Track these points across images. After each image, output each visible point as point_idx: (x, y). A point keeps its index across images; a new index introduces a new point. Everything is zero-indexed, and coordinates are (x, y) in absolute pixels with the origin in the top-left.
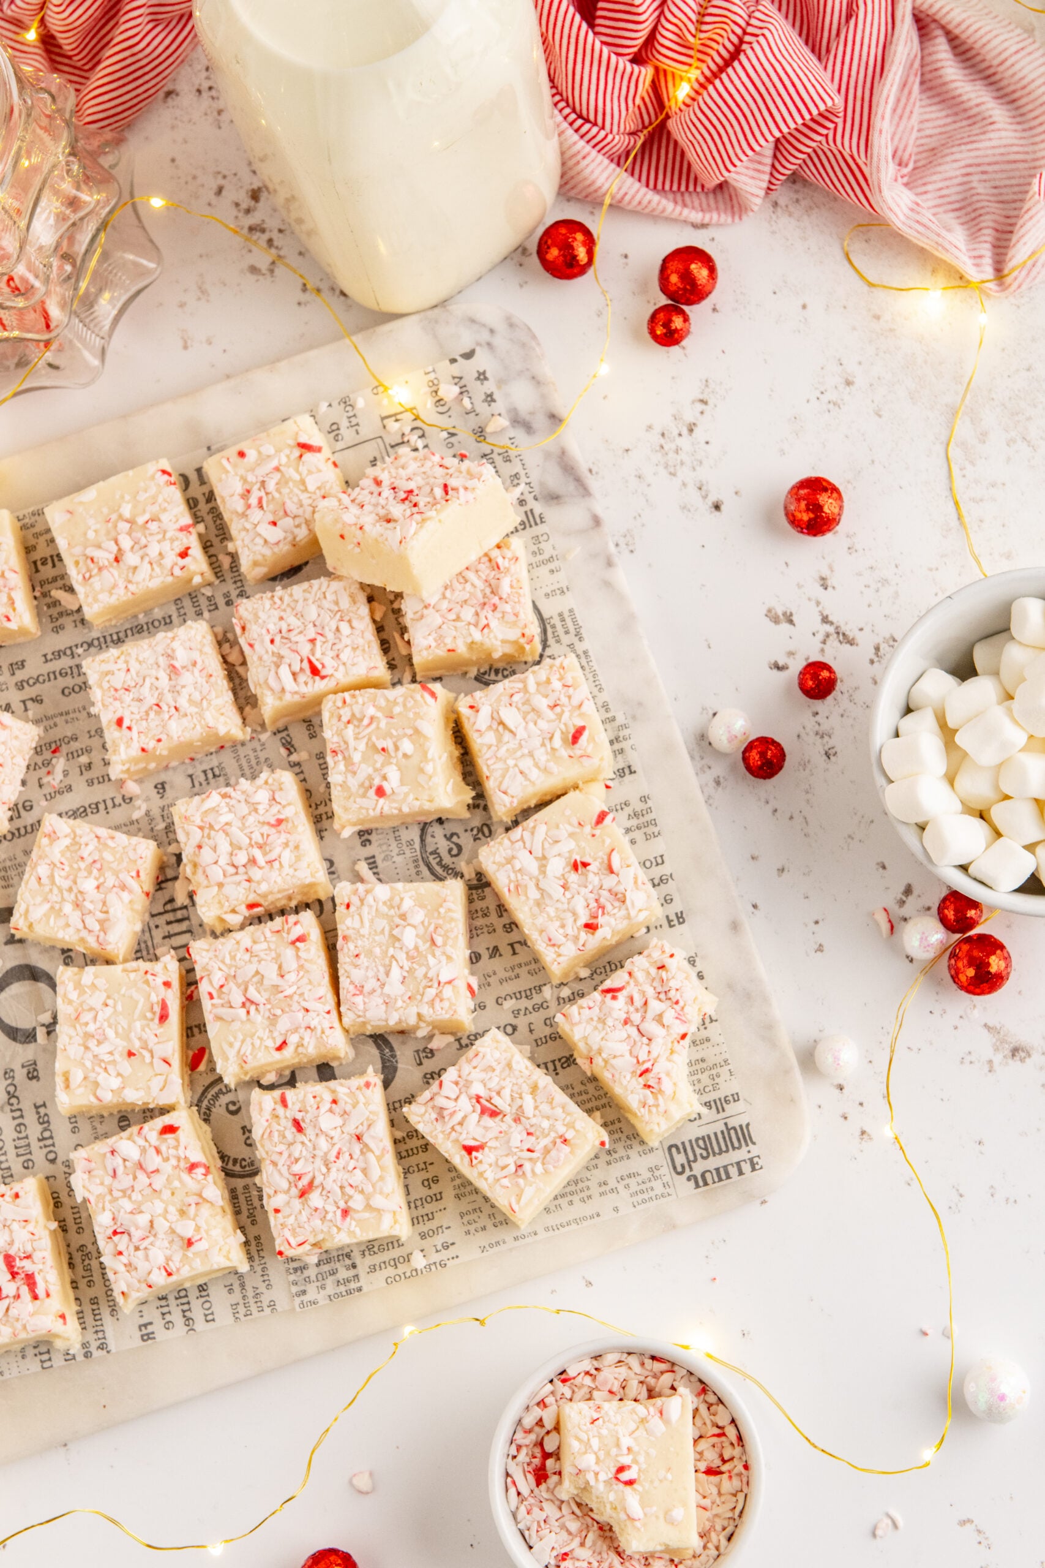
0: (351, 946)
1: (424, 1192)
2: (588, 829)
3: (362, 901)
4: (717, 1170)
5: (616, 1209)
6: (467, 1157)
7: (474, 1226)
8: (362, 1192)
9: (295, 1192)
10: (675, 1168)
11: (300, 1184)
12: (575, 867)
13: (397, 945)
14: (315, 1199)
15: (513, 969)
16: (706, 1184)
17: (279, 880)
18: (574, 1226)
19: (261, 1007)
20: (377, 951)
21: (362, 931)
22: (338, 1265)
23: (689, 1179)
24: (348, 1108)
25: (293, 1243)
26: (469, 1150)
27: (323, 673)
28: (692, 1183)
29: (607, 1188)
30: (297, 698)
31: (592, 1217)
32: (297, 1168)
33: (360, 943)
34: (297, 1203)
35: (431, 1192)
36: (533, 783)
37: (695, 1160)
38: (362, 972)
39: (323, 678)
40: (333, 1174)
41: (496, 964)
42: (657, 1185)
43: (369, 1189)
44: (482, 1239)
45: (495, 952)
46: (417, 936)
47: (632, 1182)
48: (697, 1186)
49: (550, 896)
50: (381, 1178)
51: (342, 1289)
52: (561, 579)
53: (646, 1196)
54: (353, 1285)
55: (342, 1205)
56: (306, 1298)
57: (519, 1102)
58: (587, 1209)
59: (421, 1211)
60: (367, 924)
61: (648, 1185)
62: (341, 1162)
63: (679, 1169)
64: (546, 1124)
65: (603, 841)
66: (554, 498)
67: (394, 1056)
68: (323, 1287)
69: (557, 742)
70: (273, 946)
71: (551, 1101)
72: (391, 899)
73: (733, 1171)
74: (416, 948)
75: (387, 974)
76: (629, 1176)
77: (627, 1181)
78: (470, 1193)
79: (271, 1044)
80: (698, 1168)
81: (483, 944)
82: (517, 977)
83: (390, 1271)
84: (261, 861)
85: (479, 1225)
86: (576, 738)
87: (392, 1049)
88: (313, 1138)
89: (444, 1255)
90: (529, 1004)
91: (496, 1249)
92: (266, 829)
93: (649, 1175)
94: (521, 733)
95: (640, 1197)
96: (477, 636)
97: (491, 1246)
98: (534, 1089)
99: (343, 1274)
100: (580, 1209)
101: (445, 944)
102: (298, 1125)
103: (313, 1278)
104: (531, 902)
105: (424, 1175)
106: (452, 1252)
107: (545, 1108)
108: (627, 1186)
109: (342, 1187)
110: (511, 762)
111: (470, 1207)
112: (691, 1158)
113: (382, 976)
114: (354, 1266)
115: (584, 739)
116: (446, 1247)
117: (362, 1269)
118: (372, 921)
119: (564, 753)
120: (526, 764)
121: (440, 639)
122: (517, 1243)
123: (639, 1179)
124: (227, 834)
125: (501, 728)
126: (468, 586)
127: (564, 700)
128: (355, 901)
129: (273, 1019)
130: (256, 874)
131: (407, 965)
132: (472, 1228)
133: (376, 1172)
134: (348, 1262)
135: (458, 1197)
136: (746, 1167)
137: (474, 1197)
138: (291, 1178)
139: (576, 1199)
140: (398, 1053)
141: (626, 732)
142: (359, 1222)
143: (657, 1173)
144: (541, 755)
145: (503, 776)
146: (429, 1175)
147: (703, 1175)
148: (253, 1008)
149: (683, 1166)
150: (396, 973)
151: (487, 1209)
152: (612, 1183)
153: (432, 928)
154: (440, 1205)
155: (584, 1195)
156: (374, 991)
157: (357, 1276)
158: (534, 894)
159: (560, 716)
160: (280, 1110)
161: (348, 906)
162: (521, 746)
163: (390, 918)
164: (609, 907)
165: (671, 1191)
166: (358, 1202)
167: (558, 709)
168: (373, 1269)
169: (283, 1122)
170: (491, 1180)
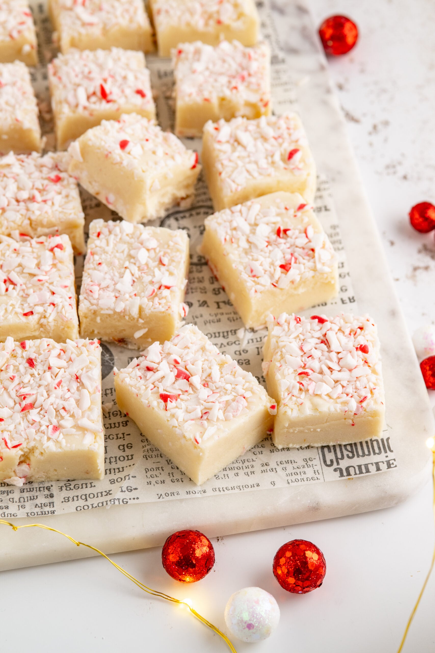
0: (96, 257)
1: (119, 453)
2: (291, 212)
3: (110, 232)
4: (360, 467)
5: (273, 483)
6: (162, 403)
7: (156, 479)
8: (73, 416)
9: (18, 408)
10: (325, 461)
11: (24, 403)
12: (278, 232)
13: (132, 260)
14: (33, 414)
15: (216, 315)
16: (349, 474)
17: (50, 211)
18: (237, 491)
19: (18, 288)
20: (116, 262)
21: (107, 249)
22: (38, 493)
23: (335, 470)
25: (9, 443)
26: (165, 398)
27: (109, 99)
28: (338, 473)
29: (268, 468)
30: (86, 114)
31: (253, 486)
32: (24, 392)
33: (103, 256)
34: (18, 416)
35: (124, 454)
36: (254, 178)
37: (343, 458)
38: (102, 274)
39: (108, 102)
40: (52, 399)
42: (310, 472)
44: (161, 489)
45: (204, 304)
46: (149, 257)
47: (290, 468)
48: (342, 475)
49: (256, 247)
50: (90, 409)
51: (38, 510)
52: (292, 95)
53: (299, 477)
54: (47, 509)
55: (54, 422)
56: (7, 511)
57: (208, 371)
58: (251, 480)
59: (114, 466)
60: (111, 244)
61: (302, 470)
62: (60, 392)
63: (329, 463)
64: (229, 387)
65: (302, 220)
66: (293, 51)
67: (112, 360)
68: (23, 507)
69: (277, 158)
70: (35, 250)
71: (234, 374)
72: (133, 234)
73: (373, 469)
74: (147, 264)
75: (122, 277)
76: (287, 462)
77: (285, 465)
78: (157, 456)
79: (20, 311)
80: (344, 464)
81: (195, 298)
82: (219, 321)
83: (81, 503)
84: (39, 199)
85: (159, 479)
86: (291, 155)
87: (111, 355)
88: (41, 372)
89: (127, 495)
90: (225, 341)
91: (170, 498)
92: (46, 182)
93: (304, 463)
94: (250, 148)
95: (294, 478)
96: (227, 93)
97: (167, 495)
98: (222, 365)
99: (41, 500)
100: (242, 479)
101: (169, 265)
102: (31, 363)
103: (16, 499)
104: (241, 249)
105: (121, 442)
106: (134, 494)
107: (229, 377)
108: (285, 469)
109: (57, 411)
110: (240, 163)
111: (154, 466)
112: (339, 456)
113: (116, 279)
114: (52, 496)
115: (297, 157)
116: (130, 490)
117: (57, 500)
118: (115, 245)
119: (281, 164)
120: (252, 167)
121: (200, 91)
122: (188, 496)
123: (295, 465)
125: (236, 144)
126: (226, 66)
127: (286, 135)
128: (105, 231)
129: (25, 297)
130: (34, 206)
131: (137, 273)
132: (153, 481)
134: (47, 492)
135: (146, 457)
136: (383, 467)
137: (159, 459)
138: (18, 397)
139: (241, 472)
140: (116, 358)
141: (326, 186)
142: (66, 435)
143: (310, 463)
144: (263, 163)
145: (233, 172)
146: (125, 443)
147: (347, 469)
148: (11, 287)
149: (332, 461)
150: (128, 277)
151: (168, 469)
152: (273, 465)
153: (162, 253)
154: (131, 462)
155: (249, 471)
156: (108, 287)
157: (52, 504)
158: (244, 244)
159: (280, 145)
160: (19, 351)
161: (99, 235)
162: (249, 156)
163: (130, 244)
164: (300, 259)
165: (320, 476)
166: (68, 422)
167: (280, 140)
168: (67, 500)
170: (181, 419)
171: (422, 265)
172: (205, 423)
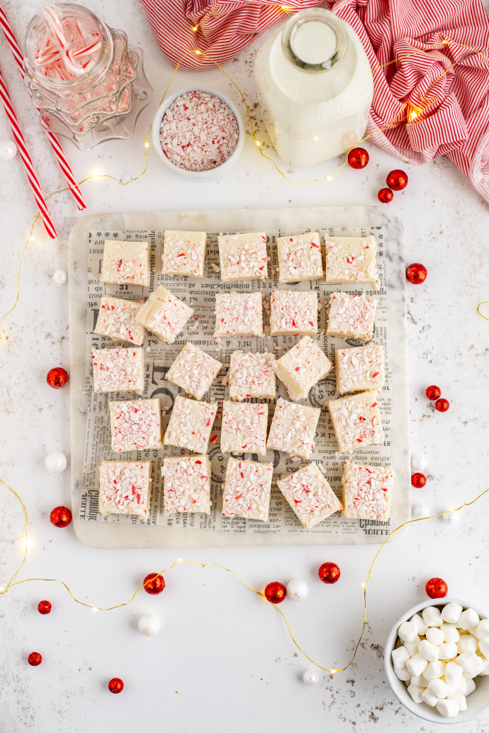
0: (278, 421)
1: (275, 506)
2: (369, 407)
3: (286, 407)
4: (374, 530)
5: (337, 532)
6: (295, 504)
7: (289, 523)
8: (257, 503)
9: (234, 496)
10: (360, 525)
11: (237, 494)
12: (360, 418)
13: (293, 426)
14: (241, 501)
15: (328, 442)
16: (369, 534)
17: (260, 391)
18: (321, 533)
19: (242, 432)
20: (286, 425)
21: (283, 417)
22: (240, 521)
23: (364, 530)
24: (261, 475)
25: (229, 513)
26: (296, 502)
27: (296, 325)
28: (365, 532)
29: (336, 525)
30: (285, 331)
31: (328, 532)
32: (238, 489)
33: (281, 421)
34: (234, 500)
35: (278, 507)
36: (355, 386)
37: (368, 525)
38: (279, 431)
39: (296, 327)
40: (249, 495)
41: (323, 439)
42: (353, 529)
43: (259, 503)
44: (290, 528)
45: (323, 435)
46: (301, 425)
47: (345, 525)
48: (366, 533)
49: (349, 426)
51: (239, 529)
52: (385, 316)
53: (348, 531)
54: (243, 529)
55: (249, 505)
56: (226, 529)
57: (317, 490)
58: (328, 529)
59: (272, 512)
60: (285, 415)
61: (350, 528)
62: (253, 492)
63: (362, 526)
64: (324, 499)
65: (372, 413)
66: (392, 287)
67: (279, 459)
68: (233, 527)
69: (368, 374)
70: (251, 413)
71: (328, 492)
72: (296, 410)
73: (379, 532)
74: (299, 429)
75: (287, 434)
76: (345, 523)
77: (343, 524)
78: (291, 512)
79: (241, 445)
80: (368, 527)
81: (321, 430)
82: (328, 446)
83: (257, 529)
84: (256, 383)
85: (290, 523)
86: (374, 376)
87: (279, 456)
88: (246, 481)
89: (276, 529)
90: (329, 456)
91: (293, 533)
92: (261, 372)
93: (351, 524)
94: (357, 368)
95: (346, 531)
96: (352, 330)
97: (292, 531)
98: (323, 487)
99: (241, 525)
100: (325, 528)
101: (309, 430)
102: (242, 475)
103: (230, 523)
104: (342, 426)
105: (277, 501)
106: (279, 529)
107: (325, 493)
108: (343, 526)
109: (250, 500)
110: (350, 376)
111: (289, 516)
112: (367, 523)
113: (285, 434)
114: (245, 523)
115: (377, 377)
116: (277, 527)
117: (247, 525)
118: (287, 415)
119: (369, 379)
120: (355, 379)
121: (339, 327)
122: (301, 533)
123: (348, 525)
124: (247, 370)
125: (350, 364)
126: (354, 311)
127: (375, 361)
128: (283, 406)
129: (244, 437)
130: (253, 387)
131: (294, 433)
132: (288, 523)
133: (263, 498)
134: (243, 521)
135: (286, 512)
136: (384, 533)
137: (291, 513)
138: (235, 491)
139: (325, 524)
140: (281, 458)
141: (390, 375)
142: (253, 513)
143: (354, 525)
144: (361, 377)
145: (346, 380)
146: (279, 501)
147: (369, 530)
148: (239, 431)
149: (363, 525)
150: (290, 435)
151: (294, 519)
152: (338, 523)
153: (306, 424)
154: (280, 512)
155: (328, 524)
156: (281, 438)
157: (245, 527)
158: (344, 423)
159: (371, 366)
160: (238, 468)
161: (280, 407)
162: (355, 372)
163: (293, 416)
164: (367, 436)
165: (357, 532)
166: (254, 506)
167: (371, 363)
168: (251, 526)
169: (238, 472)
170: (301, 513)
171: (427, 414)
172: (311, 516)
